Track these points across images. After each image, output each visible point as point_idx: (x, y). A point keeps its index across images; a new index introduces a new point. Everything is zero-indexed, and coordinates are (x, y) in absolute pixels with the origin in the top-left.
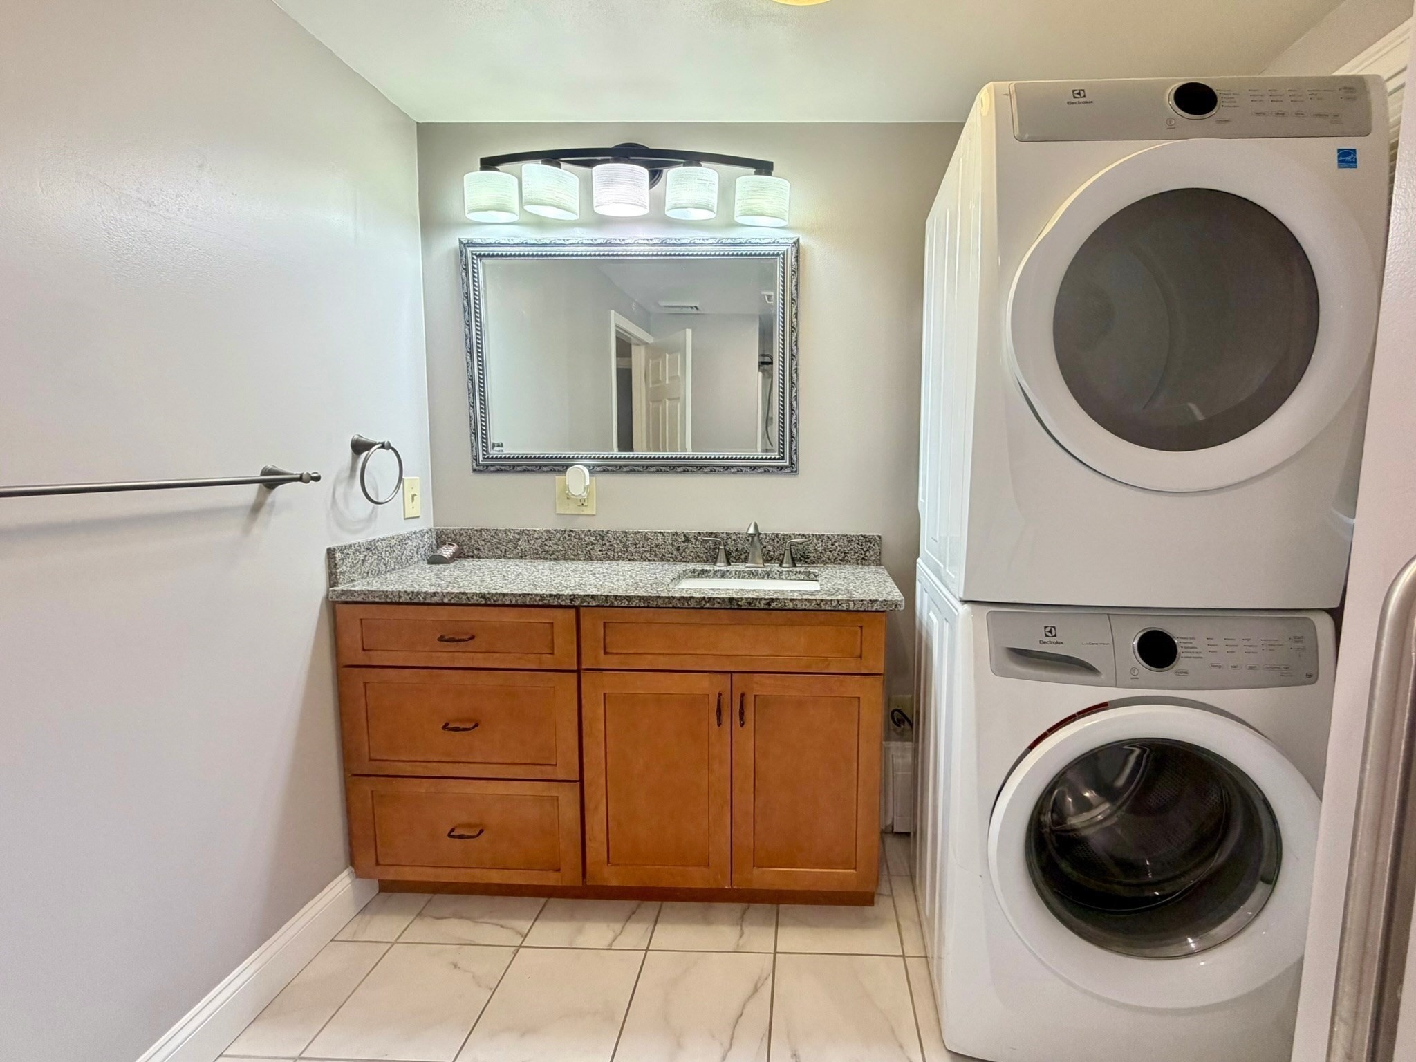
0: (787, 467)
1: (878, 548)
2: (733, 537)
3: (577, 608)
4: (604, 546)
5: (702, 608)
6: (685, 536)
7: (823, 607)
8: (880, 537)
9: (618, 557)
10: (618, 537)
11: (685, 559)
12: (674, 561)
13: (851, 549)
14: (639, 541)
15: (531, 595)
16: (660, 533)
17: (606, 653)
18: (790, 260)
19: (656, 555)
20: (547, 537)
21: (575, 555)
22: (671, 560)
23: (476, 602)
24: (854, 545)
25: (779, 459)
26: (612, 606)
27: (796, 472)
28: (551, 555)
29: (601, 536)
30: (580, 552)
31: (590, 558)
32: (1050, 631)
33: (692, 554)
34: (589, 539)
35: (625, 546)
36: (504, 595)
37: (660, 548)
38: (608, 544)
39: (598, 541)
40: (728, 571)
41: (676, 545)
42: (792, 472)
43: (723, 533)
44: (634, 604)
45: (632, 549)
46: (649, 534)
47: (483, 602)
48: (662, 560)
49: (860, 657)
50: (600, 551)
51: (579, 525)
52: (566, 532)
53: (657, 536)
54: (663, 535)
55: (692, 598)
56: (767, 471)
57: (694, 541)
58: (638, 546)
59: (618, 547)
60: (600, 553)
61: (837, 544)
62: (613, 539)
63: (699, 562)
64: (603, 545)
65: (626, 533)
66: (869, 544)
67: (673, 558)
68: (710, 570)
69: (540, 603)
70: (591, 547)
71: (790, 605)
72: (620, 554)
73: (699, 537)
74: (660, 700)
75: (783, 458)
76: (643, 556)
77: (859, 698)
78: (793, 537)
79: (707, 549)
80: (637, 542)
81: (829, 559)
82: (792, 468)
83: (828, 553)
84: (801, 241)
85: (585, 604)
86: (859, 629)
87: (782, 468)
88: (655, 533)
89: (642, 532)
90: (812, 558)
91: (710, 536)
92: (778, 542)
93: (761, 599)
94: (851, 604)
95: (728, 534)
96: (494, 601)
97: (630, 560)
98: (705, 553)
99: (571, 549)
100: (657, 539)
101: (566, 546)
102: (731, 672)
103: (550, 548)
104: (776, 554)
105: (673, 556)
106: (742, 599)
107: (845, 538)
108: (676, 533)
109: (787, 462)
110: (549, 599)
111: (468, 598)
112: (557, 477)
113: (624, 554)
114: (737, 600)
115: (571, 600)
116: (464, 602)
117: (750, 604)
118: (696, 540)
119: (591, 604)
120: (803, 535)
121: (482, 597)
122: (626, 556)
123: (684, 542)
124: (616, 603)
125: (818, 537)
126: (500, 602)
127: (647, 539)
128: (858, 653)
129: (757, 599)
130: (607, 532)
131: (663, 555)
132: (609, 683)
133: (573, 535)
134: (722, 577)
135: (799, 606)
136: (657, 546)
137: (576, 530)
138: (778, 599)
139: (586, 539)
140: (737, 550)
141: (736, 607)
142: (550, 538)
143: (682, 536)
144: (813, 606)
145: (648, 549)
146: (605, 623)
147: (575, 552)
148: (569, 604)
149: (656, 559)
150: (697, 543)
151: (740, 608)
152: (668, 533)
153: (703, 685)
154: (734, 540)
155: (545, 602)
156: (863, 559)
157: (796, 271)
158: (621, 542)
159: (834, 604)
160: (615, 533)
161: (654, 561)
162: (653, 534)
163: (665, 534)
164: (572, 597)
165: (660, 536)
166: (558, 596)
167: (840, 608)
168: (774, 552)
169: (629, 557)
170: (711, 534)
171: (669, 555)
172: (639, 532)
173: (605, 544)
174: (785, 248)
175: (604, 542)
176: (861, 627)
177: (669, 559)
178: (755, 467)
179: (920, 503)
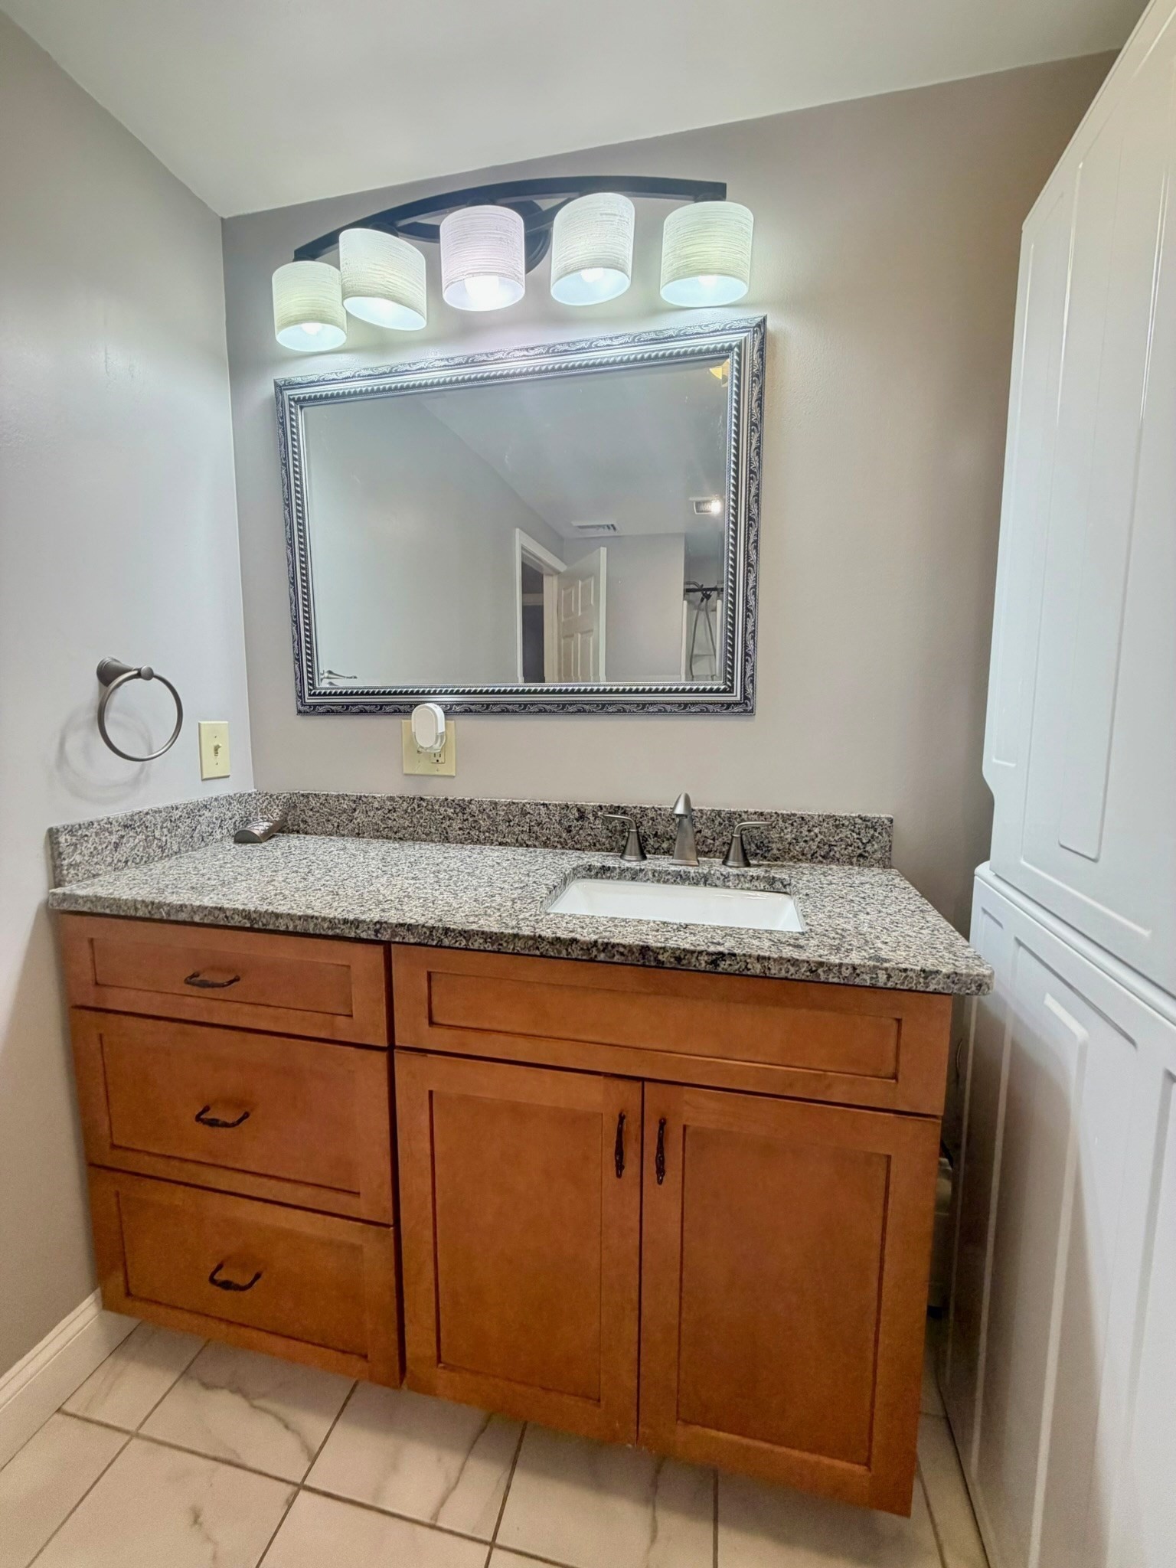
0: (737, 704)
1: (887, 839)
2: (651, 814)
3: (387, 945)
4: (466, 823)
5: (592, 961)
6: (579, 810)
7: (823, 978)
8: (891, 821)
9: (485, 839)
10: (484, 810)
11: (579, 846)
12: (563, 847)
13: (841, 840)
14: (514, 817)
15: (317, 918)
16: (543, 804)
17: (432, 1023)
18: (751, 355)
19: (537, 838)
20: (391, 808)
21: (427, 835)
22: (559, 846)
23: (237, 924)
24: (846, 832)
25: (724, 691)
26: (440, 946)
27: (752, 711)
28: (396, 833)
29: (462, 807)
30: (433, 830)
31: (447, 840)
33: (589, 838)
34: (446, 811)
35: (494, 822)
36: (277, 916)
37: (542, 829)
38: (471, 819)
39: (457, 814)
40: (641, 870)
41: (566, 824)
42: (745, 711)
43: (635, 808)
44: (476, 946)
45: (503, 827)
46: (528, 806)
47: (248, 925)
48: (545, 845)
49: (895, 1077)
50: (460, 829)
51: (434, 791)
52: (416, 800)
53: (539, 809)
54: (548, 809)
55: (574, 941)
56: (705, 709)
57: (592, 819)
58: (512, 824)
59: (484, 824)
60: (460, 832)
61: (816, 830)
62: (477, 812)
63: (598, 850)
64: (465, 821)
65: (496, 803)
66: (872, 832)
67: (561, 844)
68: (614, 868)
69: (330, 933)
70: (448, 823)
71: (757, 968)
72: (487, 834)
73: (599, 813)
74: (518, 1112)
75: (731, 690)
76: (520, 839)
77: (889, 1157)
78: (744, 816)
79: (611, 831)
80: (511, 818)
81: (803, 854)
82: (745, 706)
83: (802, 844)
84: (769, 324)
85: (397, 939)
86: (893, 1024)
87: (729, 705)
88: (536, 805)
89: (518, 803)
90: (775, 851)
91: (615, 813)
92: (720, 824)
93: (701, 953)
94: (882, 977)
95: (643, 810)
96: (263, 925)
97: (500, 844)
98: (608, 837)
99: (421, 825)
100: (539, 814)
101: (415, 820)
102: (642, 1080)
103: (395, 822)
104: (717, 843)
105: (562, 840)
106: (664, 949)
107: (831, 822)
108: (567, 806)
109: (737, 696)
110: (342, 927)
111: (226, 917)
112: (403, 721)
113: (493, 834)
114: (656, 952)
115: (377, 932)
116: (222, 923)
117: (679, 959)
118: (596, 817)
119: (406, 940)
120: (762, 814)
121: (245, 918)
122: (495, 838)
123: (577, 820)
124: (446, 942)
125: (786, 818)
126: (271, 927)
127: (524, 814)
128: (890, 1069)
129: (693, 952)
130: (470, 802)
131: (548, 839)
132: (437, 1075)
133: (424, 804)
134: (633, 879)
135: (775, 972)
136: (539, 824)
137: (428, 798)
138: (734, 955)
139: (442, 810)
140: (656, 835)
141: (653, 964)
142: (394, 808)
143: (575, 811)
144: (803, 972)
145: (526, 828)
146: (429, 974)
147: (427, 830)
148: (373, 937)
149: (537, 844)
150: (597, 822)
151: (660, 965)
152: (556, 805)
153: (592, 1095)
154: (652, 819)
155: (338, 931)
156: (861, 855)
157: (759, 376)
158: (489, 817)
159: (846, 973)
160: (480, 803)
161: (535, 846)
162: (533, 807)
163: (551, 807)
164: (378, 926)
165: (543, 810)
166: (356, 923)
167: (857, 981)
168: (714, 839)
169: (499, 839)
170: (617, 809)
171: (556, 839)
172: (514, 803)
173: (467, 819)
175: (465, 817)
176: (899, 1021)
177: (555, 844)
178: (686, 705)
179: (996, 768)
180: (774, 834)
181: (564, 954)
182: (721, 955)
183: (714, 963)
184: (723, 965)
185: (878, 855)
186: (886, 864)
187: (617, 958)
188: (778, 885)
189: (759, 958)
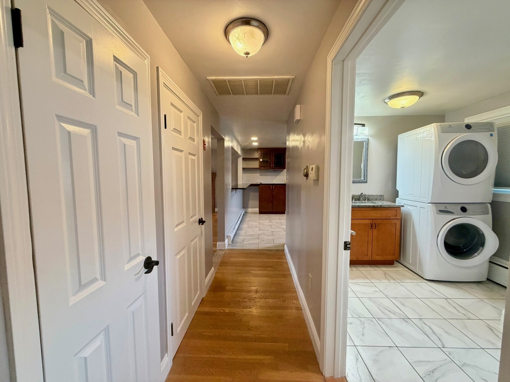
0: (365, 182)
2: (355, 196)
5: (369, 207)
8: (384, 195)
18: (367, 142)
32: (446, 207)
49: (396, 216)
56: (361, 182)
66: (382, 197)
71: (384, 207)
74: (359, 224)
75: (365, 180)
77: (396, 223)
81: (374, 200)
82: (366, 182)
83: (373, 198)
84: (369, 138)
86: (396, 211)
87: (364, 182)
90: (370, 199)
94: (395, 206)
102: (373, 219)
107: (377, 196)
109: (365, 181)
117: (377, 206)
120: (369, 195)
125: (371, 195)
128: (396, 215)
135: (386, 207)
144: (388, 207)
151: (375, 207)
153: (367, 222)
156: (380, 199)
157: (368, 144)
174: (366, 140)
176: (396, 210)
178: (359, 182)
179: (398, 188)
180: (370, 197)
181: (366, 207)
182: (381, 206)
183: (380, 206)
184: (381, 207)
185: (382, 199)
186: (383, 200)
187: (371, 207)
188: (374, 203)
189: (385, 206)
